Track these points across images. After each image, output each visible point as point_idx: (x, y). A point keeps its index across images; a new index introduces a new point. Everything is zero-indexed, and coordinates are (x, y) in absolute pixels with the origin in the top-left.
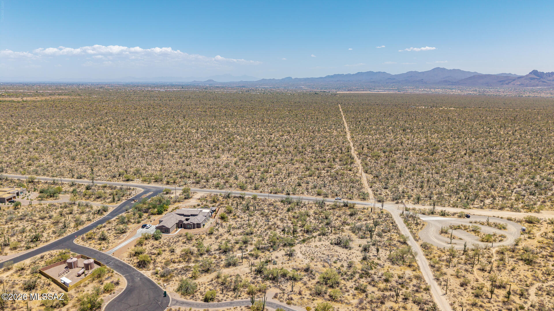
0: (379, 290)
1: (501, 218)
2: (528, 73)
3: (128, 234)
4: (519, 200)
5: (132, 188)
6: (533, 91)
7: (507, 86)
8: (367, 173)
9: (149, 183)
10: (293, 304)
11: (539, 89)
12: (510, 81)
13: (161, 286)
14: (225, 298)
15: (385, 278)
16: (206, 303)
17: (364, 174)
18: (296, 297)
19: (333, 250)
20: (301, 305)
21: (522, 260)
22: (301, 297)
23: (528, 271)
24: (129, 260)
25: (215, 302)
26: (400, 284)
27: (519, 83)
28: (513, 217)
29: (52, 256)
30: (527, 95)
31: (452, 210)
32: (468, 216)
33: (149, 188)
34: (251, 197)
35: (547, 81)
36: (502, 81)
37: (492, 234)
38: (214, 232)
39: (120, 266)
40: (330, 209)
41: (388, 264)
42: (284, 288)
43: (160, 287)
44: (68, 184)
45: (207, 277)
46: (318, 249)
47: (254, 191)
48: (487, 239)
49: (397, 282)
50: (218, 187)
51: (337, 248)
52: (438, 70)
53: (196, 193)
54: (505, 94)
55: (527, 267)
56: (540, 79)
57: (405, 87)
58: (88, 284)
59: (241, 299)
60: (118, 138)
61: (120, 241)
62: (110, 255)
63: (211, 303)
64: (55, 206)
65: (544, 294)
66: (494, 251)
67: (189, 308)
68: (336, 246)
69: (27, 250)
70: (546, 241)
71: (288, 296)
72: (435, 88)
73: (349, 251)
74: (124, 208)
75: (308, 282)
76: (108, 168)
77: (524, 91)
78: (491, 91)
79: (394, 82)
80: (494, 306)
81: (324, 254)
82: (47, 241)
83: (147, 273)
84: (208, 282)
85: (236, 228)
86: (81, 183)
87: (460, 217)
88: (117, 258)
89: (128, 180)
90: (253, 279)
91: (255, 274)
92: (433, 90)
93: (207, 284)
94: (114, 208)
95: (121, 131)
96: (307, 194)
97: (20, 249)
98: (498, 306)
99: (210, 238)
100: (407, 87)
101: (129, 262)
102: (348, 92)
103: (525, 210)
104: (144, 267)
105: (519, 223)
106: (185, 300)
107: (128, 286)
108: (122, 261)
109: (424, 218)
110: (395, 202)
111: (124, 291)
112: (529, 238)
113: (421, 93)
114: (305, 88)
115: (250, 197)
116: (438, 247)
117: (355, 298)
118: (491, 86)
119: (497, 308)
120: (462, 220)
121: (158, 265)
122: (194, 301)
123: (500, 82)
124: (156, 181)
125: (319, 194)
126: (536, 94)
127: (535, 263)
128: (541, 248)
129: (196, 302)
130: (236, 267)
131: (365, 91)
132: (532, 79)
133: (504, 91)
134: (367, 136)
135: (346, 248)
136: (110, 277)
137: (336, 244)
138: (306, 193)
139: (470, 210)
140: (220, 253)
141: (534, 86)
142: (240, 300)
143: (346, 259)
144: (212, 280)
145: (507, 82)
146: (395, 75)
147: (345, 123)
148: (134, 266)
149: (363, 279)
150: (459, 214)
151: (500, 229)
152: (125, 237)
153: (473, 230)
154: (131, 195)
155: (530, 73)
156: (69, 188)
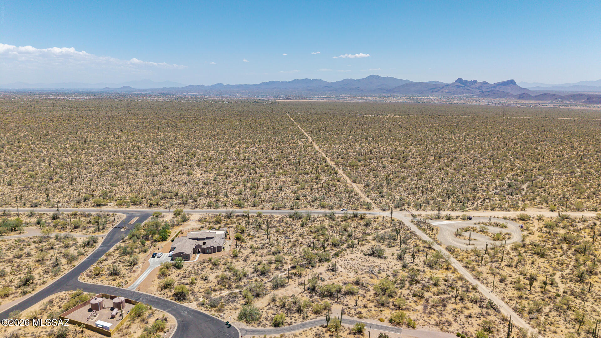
0: (434, 294)
1: (497, 218)
2: (454, 81)
3: (140, 265)
4: (502, 200)
5: (111, 214)
6: (459, 99)
7: (436, 93)
8: (355, 182)
9: (128, 207)
10: (365, 318)
11: (465, 96)
12: (439, 89)
13: (217, 316)
14: (293, 321)
15: (433, 283)
16: (276, 328)
17: (354, 184)
18: (364, 311)
19: (370, 261)
20: (372, 317)
21: (535, 253)
22: (368, 310)
23: (544, 262)
24: (161, 294)
25: (286, 326)
26: (449, 286)
27: (447, 91)
28: (508, 216)
29: (62, 299)
30: (456, 102)
31: (454, 214)
32: (470, 219)
33: (131, 213)
34: (255, 215)
35: (471, 89)
36: (433, 89)
37: (499, 233)
38: (239, 255)
39: (154, 301)
40: (342, 221)
41: (427, 270)
42: (346, 303)
43: (217, 318)
44: (24, 214)
45: (261, 301)
46: (355, 262)
47: (254, 208)
48: (497, 238)
49: (445, 285)
50: (211, 206)
51: (372, 258)
52: (372, 78)
53: (190, 214)
54: (436, 101)
55: (542, 260)
56: (464, 87)
57: (342, 95)
58: (130, 325)
59: (311, 319)
60: (52, 157)
61: (136, 274)
62: (134, 290)
63: (282, 327)
64: (23, 241)
65: (568, 281)
66: (508, 247)
67: (263, 336)
68: (370, 257)
69: (24, 296)
70: (544, 236)
71: (355, 310)
72: (372, 96)
73: (386, 260)
74: (115, 237)
75: (365, 295)
76: (63, 192)
77: (453, 99)
78: (424, 99)
79: (331, 90)
80: (536, 297)
81: (364, 266)
82: (43, 283)
83: (193, 306)
84: (266, 307)
85: (259, 248)
86: (42, 213)
87: (463, 219)
88: (145, 293)
89: (99, 205)
90: (310, 298)
91: (310, 293)
92: (370, 98)
93: (266, 309)
94: (104, 238)
95: (51, 148)
96: (311, 207)
97: (13, 296)
98: (539, 296)
99: (238, 261)
100: (344, 95)
101: (162, 295)
102: (288, 101)
103: (513, 209)
104: (184, 299)
105: (514, 221)
106: (253, 328)
107: (178, 322)
108: (153, 295)
109: (434, 223)
110: (399, 209)
111: (178, 327)
112: (530, 234)
113: (360, 101)
114: (240, 96)
115: (253, 214)
116: (462, 249)
117: (418, 304)
118: (422, 93)
119: (539, 298)
120: (465, 222)
121: (199, 295)
122: (263, 328)
123: (430, 89)
124: (135, 204)
125: (323, 207)
126: (463, 102)
127: (547, 255)
128: (544, 241)
129: (265, 328)
130: (285, 289)
131: (304, 99)
132: (458, 87)
133: (435, 99)
134: (334, 146)
135: (381, 258)
136: (151, 315)
137: (369, 255)
138: (309, 206)
139: (467, 212)
140: (258, 275)
141: (459, 94)
142: (309, 321)
143: (387, 268)
144: (269, 304)
145: (436, 90)
146: (332, 83)
147: (305, 133)
148: (172, 300)
149: (414, 286)
150: (461, 217)
151: (502, 228)
152: (140, 270)
153: (481, 231)
154: (115, 222)
155: (456, 81)
156: (29, 219)
